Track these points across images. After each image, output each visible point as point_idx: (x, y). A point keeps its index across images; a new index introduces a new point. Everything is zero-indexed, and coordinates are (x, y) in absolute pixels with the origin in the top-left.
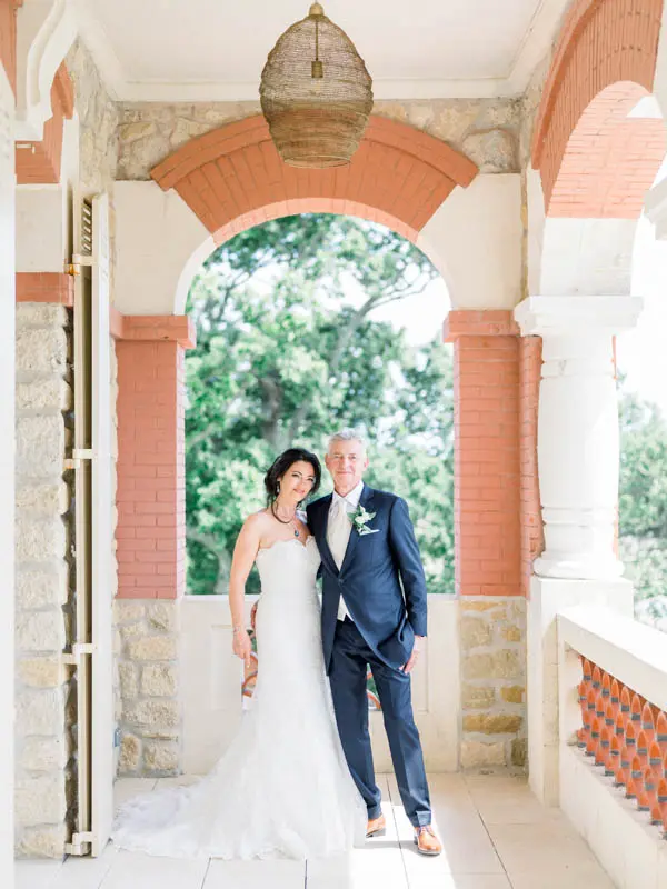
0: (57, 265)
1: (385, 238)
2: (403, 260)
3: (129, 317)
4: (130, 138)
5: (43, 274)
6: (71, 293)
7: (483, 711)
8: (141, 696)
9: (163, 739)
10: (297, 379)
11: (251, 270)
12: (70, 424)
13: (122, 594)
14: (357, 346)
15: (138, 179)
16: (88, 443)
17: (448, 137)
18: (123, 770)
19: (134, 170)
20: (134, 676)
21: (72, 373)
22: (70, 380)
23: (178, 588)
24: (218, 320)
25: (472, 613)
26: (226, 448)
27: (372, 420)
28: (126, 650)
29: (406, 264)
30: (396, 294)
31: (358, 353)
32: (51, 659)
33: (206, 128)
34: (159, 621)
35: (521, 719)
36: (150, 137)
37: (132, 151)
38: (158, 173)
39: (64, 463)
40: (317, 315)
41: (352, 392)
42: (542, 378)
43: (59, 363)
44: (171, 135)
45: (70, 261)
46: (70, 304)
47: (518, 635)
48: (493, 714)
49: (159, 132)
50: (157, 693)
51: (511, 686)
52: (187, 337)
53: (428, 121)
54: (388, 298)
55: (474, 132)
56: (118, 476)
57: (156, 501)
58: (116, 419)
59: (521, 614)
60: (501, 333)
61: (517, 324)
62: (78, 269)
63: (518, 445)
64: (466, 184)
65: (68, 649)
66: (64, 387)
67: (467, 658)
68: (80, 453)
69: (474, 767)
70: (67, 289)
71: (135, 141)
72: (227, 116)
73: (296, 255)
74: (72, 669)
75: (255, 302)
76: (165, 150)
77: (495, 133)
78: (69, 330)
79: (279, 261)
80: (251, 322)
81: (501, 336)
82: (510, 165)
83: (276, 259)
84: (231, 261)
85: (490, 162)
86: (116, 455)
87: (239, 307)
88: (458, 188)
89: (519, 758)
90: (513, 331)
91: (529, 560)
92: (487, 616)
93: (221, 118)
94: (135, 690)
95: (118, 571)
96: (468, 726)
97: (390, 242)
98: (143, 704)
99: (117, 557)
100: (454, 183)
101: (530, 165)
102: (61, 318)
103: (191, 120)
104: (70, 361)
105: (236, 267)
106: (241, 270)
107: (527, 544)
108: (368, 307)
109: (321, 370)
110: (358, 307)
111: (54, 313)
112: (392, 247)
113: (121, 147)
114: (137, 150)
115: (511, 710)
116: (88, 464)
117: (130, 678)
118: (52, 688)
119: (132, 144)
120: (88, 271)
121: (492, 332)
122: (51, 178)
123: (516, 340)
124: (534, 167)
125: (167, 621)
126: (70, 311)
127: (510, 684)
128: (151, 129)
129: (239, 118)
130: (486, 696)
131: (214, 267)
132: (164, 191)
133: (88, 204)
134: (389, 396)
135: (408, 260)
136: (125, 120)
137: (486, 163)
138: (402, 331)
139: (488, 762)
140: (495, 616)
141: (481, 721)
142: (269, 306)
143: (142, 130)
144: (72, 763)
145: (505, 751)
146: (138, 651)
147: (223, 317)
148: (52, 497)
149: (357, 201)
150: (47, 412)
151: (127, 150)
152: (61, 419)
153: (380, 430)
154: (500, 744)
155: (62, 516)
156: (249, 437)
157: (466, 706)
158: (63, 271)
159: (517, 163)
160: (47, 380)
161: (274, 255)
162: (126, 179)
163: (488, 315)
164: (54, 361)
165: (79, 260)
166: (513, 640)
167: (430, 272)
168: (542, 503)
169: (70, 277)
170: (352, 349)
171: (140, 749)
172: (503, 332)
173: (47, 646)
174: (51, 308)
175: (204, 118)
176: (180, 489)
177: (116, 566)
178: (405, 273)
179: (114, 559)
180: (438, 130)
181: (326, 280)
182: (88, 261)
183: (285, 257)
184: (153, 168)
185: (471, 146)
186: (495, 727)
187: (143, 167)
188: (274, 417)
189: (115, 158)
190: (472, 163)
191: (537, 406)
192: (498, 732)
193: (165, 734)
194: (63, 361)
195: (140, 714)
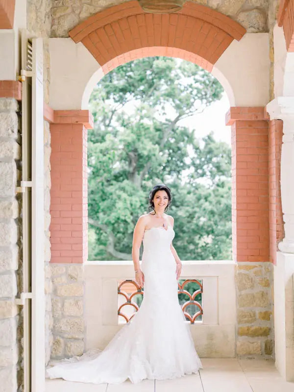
0: (12, 76)
1: (185, 87)
2: (194, 98)
3: (57, 111)
4: (58, 15)
5: (4, 81)
6: (20, 92)
7: (250, 325)
8: (63, 316)
9: (76, 339)
10: (145, 153)
11: (124, 103)
12: (19, 168)
13: (53, 260)
14: (173, 137)
15: (62, 37)
16: (30, 178)
17: (229, 14)
18: (54, 356)
19: (60, 32)
20: (60, 305)
21: (21, 138)
22: (20, 142)
23: (83, 257)
24: (108, 126)
25: (242, 271)
26: (112, 185)
27: (179, 172)
28: (55, 291)
29: (195, 100)
30: (190, 114)
31: (172, 141)
32: (8, 302)
33: (98, 9)
34: (73, 275)
35: (270, 329)
36: (69, 14)
37: (59, 22)
38: (73, 34)
39: (16, 189)
40: (155, 123)
41: (170, 158)
42: (283, 143)
43: (13, 132)
44: (80, 13)
45: (20, 74)
46: (19, 98)
47: (268, 283)
48: (255, 326)
49: (73, 11)
50: (72, 315)
51: (264, 311)
52: (88, 122)
53: (218, 4)
54: (186, 115)
55: (243, 10)
56: (51, 197)
57: (72, 210)
58: (50, 166)
59: (270, 272)
60: (258, 119)
61: (268, 113)
62: (24, 78)
63: (268, 180)
64: (239, 39)
65: (18, 296)
66: (16, 146)
67: (240, 296)
68: (25, 184)
69: (245, 355)
70: (17, 89)
71: (61, 16)
72: (110, 3)
73: (144, 96)
74: (20, 307)
75: (126, 117)
76: (77, 21)
77: (255, 10)
78: (19, 114)
79: (136, 99)
80: (125, 126)
81: (258, 121)
82: (263, 28)
83: (135, 98)
84: (114, 98)
85: (252, 27)
86: (50, 185)
87: (118, 119)
88: (235, 41)
89: (269, 350)
90: (266, 117)
91: (276, 243)
92: (251, 273)
93: (107, 4)
94: (60, 312)
95: (51, 248)
96: (240, 333)
97: (187, 90)
98: (64, 320)
99: (50, 240)
100: (232, 38)
101: (277, 25)
102: (14, 107)
103: (90, 5)
104: (20, 132)
105: (116, 102)
106: (119, 103)
107: (274, 234)
108: (177, 119)
109: (156, 149)
110: (173, 119)
111: (10, 103)
112: (188, 92)
113: (53, 20)
114: (62, 22)
115: (264, 325)
116: (30, 190)
117: (57, 306)
118: (8, 319)
119: (59, 18)
120: (30, 80)
121: (253, 119)
122: (9, 26)
123: (266, 123)
124: (280, 25)
125: (77, 275)
126: (20, 103)
127: (264, 310)
128: (69, 10)
129: (116, 4)
130: (251, 317)
131: (107, 101)
132: (76, 43)
133: (30, 43)
134: (187, 161)
135: (196, 98)
136: (55, 5)
137: (250, 27)
138: (194, 131)
139: (252, 352)
140: (255, 273)
141: (248, 330)
142: (132, 119)
143: (64, 10)
144: (20, 361)
145: (261, 347)
146: (62, 292)
147: (111, 124)
148: (9, 209)
149: (180, 48)
150: (6, 160)
151: (56, 21)
152: (14, 165)
153: (183, 176)
154: (259, 343)
155: (15, 220)
156: (123, 180)
157: (240, 322)
158: (15, 80)
159: (267, 27)
160: (6, 141)
161: (134, 96)
162: (56, 37)
163: (252, 109)
164: (10, 131)
165: (25, 74)
166: (266, 286)
167: (206, 103)
168: (283, 212)
169: (20, 83)
170: (170, 139)
171: (63, 345)
172: (260, 118)
173: (6, 294)
174: (8, 100)
175: (97, 4)
176: (85, 204)
177: (49, 245)
178: (195, 104)
179: (49, 242)
180: (223, 9)
181: (158, 107)
182: (29, 74)
183: (139, 97)
184: (70, 31)
185: (242, 18)
186: (255, 334)
187: (65, 30)
188: (134, 170)
189: (50, 26)
190: (243, 27)
191: (280, 159)
192: (258, 336)
193: (77, 337)
194: (16, 130)
195: (63, 326)
